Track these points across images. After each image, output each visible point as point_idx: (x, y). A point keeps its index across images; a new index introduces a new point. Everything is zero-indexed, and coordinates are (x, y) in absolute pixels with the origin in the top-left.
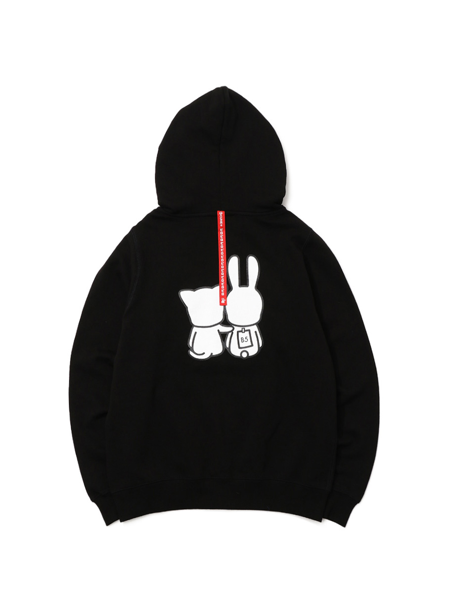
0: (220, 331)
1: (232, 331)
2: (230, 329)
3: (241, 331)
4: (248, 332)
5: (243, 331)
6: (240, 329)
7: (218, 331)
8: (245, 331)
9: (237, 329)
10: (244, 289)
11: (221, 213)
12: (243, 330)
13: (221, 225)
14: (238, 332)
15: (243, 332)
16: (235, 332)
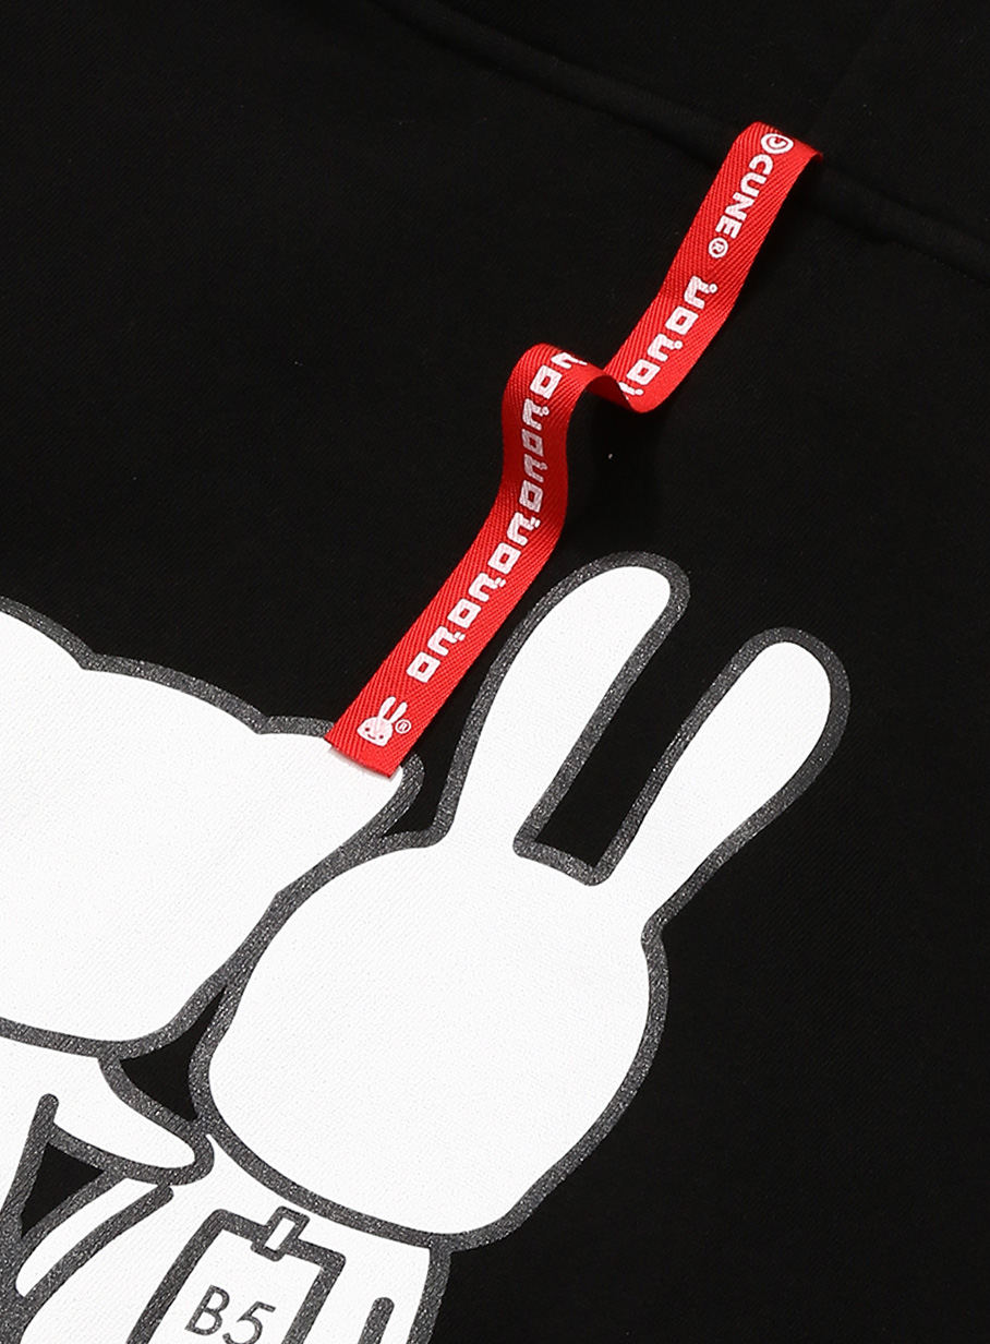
0: (60, 1120)
1: (164, 1183)
2: (173, 1152)
3: (256, 1234)
4: (312, 1271)
5: (274, 1242)
6: (258, 1203)
7: (48, 1104)
8: (297, 1247)
9: (228, 1187)
10: (550, 883)
11: (774, 144)
12: (286, 1226)
13: (718, 248)
14: (219, 1222)
15: (260, 1249)
16: (189, 1207)
